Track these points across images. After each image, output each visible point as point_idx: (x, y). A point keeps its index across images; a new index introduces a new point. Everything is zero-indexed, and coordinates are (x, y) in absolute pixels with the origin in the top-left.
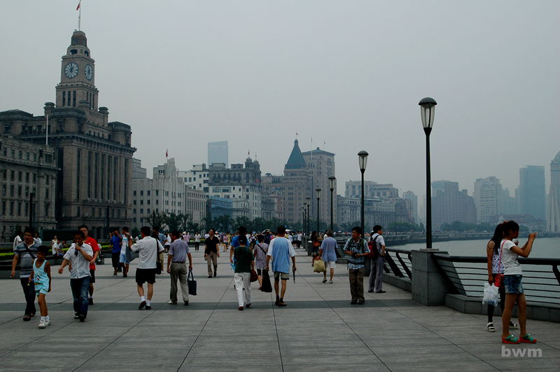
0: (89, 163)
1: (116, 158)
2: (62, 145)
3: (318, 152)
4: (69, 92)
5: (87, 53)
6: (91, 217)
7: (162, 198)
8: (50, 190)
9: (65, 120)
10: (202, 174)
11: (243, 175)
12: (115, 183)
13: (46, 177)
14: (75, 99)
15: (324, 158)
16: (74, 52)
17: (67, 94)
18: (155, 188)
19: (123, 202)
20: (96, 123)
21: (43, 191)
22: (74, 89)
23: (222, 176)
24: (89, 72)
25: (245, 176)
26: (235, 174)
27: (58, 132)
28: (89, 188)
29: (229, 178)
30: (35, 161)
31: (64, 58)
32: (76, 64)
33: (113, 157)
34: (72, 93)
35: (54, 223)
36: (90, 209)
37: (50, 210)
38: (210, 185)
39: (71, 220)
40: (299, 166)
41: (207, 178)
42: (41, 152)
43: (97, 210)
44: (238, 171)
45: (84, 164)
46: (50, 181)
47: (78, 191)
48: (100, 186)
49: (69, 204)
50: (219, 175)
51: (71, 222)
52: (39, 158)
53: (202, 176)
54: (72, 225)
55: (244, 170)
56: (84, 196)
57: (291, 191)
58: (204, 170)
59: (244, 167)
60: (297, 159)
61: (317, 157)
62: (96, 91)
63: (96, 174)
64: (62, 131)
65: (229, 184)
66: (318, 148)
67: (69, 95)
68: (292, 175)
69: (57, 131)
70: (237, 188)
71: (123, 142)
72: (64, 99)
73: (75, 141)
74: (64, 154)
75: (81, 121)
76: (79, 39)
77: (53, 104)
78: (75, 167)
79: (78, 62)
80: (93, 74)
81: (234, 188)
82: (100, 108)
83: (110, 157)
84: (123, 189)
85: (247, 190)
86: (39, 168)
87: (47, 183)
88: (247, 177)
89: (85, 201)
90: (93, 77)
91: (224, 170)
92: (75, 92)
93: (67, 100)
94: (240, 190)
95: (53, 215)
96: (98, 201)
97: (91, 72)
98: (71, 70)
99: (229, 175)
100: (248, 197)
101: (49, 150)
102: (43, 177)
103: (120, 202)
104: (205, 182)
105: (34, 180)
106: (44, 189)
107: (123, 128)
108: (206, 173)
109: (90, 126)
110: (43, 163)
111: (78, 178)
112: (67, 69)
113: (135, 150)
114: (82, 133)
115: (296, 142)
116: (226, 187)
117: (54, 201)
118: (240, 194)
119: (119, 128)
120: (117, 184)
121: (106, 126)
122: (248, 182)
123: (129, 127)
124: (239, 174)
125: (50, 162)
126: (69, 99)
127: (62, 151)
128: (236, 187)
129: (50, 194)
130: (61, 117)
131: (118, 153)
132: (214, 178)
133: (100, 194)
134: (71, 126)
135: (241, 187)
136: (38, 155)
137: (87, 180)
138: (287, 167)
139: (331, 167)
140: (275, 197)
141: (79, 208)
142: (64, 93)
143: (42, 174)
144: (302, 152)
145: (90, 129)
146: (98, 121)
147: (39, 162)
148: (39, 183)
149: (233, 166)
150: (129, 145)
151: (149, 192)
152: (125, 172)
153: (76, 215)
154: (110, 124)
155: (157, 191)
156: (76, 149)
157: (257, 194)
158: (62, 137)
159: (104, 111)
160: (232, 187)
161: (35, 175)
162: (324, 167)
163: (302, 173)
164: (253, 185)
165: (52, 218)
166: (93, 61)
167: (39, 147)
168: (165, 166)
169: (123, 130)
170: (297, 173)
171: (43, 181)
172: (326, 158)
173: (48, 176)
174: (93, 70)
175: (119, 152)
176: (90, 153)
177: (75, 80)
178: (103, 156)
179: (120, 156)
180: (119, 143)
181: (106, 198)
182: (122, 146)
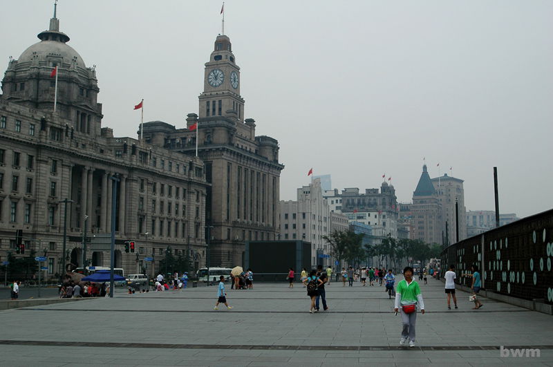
0: (239, 180)
1: (264, 175)
2: (210, 158)
3: (446, 178)
4: (214, 102)
5: (232, 59)
6: (242, 241)
7: (310, 221)
8: (200, 209)
9: (213, 130)
10: (334, 199)
11: (379, 201)
12: (263, 203)
13: (196, 193)
14: (220, 109)
15: (454, 185)
16: (218, 58)
17: (211, 103)
18: (301, 211)
19: (271, 225)
20: (244, 136)
21: (193, 209)
22: (220, 98)
23: (356, 202)
24: (235, 80)
25: (381, 201)
26: (370, 200)
27: (205, 144)
28: (238, 208)
29: (364, 204)
30: (185, 174)
31: (207, 65)
32: (220, 70)
33: (261, 174)
34: (217, 103)
35: (204, 247)
36: (240, 232)
37: (200, 231)
38: (343, 211)
39: (222, 243)
40: (429, 193)
41: (339, 204)
42: (191, 164)
43: (247, 233)
44: (373, 196)
45: (234, 180)
46: (200, 198)
47: (228, 210)
48: (249, 206)
49: (219, 225)
50: (353, 200)
51: (223, 245)
52: (189, 172)
53: (335, 202)
54: (222, 249)
55: (379, 196)
56: (234, 217)
57: (421, 219)
58: (336, 195)
59: (380, 192)
60: (426, 186)
61: (446, 183)
62: (242, 101)
63: (245, 192)
64: (211, 143)
65: (363, 210)
66: (446, 175)
67: (214, 105)
68: (422, 202)
69: (205, 142)
70: (373, 214)
71: (270, 158)
72: (208, 110)
73: (225, 153)
74: (213, 169)
75: (231, 132)
76: (223, 44)
77: (195, 116)
78: (225, 182)
79: (223, 68)
80: (239, 82)
81: (369, 214)
82: (247, 120)
83: (258, 174)
84: (271, 210)
85: (384, 217)
86: (190, 183)
87: (198, 200)
88: (384, 204)
89: (235, 222)
90: (238, 85)
91: (357, 195)
92: (220, 101)
93: (211, 111)
94: (376, 217)
95: (204, 238)
96: (248, 223)
97: (237, 80)
98: (216, 78)
99: (364, 200)
100: (384, 224)
101: (199, 163)
102: (193, 193)
103: (268, 225)
104: (337, 208)
105: (184, 196)
106: (195, 207)
107: (271, 143)
108: (339, 199)
109: (238, 139)
110: (194, 178)
111: (228, 195)
112: (210, 77)
113: (281, 167)
114: (233, 145)
115: (425, 167)
116: (361, 214)
117: (204, 220)
118: (376, 221)
119: (268, 142)
120: (266, 205)
121: (254, 140)
122: (384, 207)
123: (276, 142)
124: (375, 199)
125: (200, 176)
126: (214, 110)
127: (211, 165)
128: (371, 213)
129: (200, 213)
130: (210, 126)
131: (265, 170)
132: (348, 204)
133: (249, 216)
134: (220, 137)
135: (376, 213)
136: (188, 168)
137: (237, 199)
138: (415, 194)
139: (460, 194)
140: (407, 225)
141: (229, 229)
142: (208, 103)
143: (193, 189)
144: (431, 178)
145: (238, 142)
146: (245, 134)
147: (189, 176)
148: (189, 200)
149: (368, 190)
150: (277, 161)
151: (294, 215)
152: (273, 192)
153: (226, 238)
154: (257, 138)
155: (304, 214)
156: (226, 162)
157: (393, 221)
158: (210, 150)
159: (251, 122)
160: (367, 213)
161: (185, 190)
162: (454, 194)
163: (433, 201)
164: (389, 212)
165: (202, 240)
166: (238, 69)
167: (189, 159)
168: (310, 186)
169: (270, 145)
170: (428, 201)
171: (194, 197)
172: (455, 184)
173: (198, 192)
174: (239, 78)
175: (267, 168)
176: (240, 168)
177: (221, 88)
178: (252, 172)
179: (269, 173)
180: (267, 159)
181: (255, 220)
182: (271, 161)
